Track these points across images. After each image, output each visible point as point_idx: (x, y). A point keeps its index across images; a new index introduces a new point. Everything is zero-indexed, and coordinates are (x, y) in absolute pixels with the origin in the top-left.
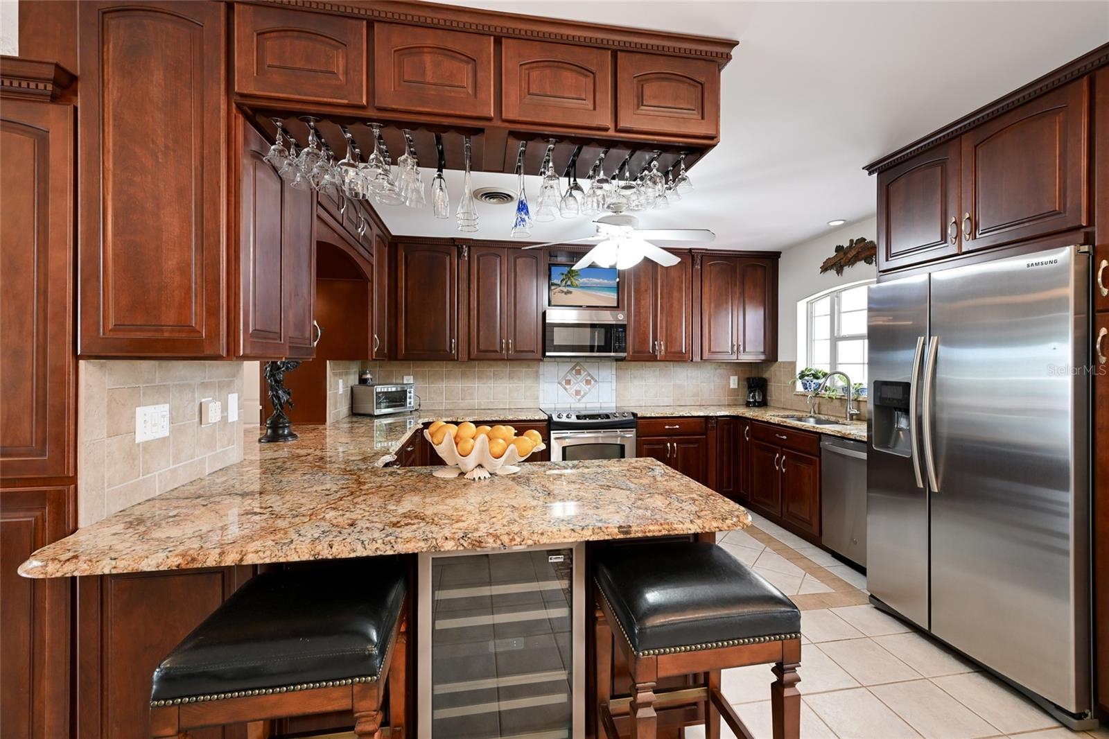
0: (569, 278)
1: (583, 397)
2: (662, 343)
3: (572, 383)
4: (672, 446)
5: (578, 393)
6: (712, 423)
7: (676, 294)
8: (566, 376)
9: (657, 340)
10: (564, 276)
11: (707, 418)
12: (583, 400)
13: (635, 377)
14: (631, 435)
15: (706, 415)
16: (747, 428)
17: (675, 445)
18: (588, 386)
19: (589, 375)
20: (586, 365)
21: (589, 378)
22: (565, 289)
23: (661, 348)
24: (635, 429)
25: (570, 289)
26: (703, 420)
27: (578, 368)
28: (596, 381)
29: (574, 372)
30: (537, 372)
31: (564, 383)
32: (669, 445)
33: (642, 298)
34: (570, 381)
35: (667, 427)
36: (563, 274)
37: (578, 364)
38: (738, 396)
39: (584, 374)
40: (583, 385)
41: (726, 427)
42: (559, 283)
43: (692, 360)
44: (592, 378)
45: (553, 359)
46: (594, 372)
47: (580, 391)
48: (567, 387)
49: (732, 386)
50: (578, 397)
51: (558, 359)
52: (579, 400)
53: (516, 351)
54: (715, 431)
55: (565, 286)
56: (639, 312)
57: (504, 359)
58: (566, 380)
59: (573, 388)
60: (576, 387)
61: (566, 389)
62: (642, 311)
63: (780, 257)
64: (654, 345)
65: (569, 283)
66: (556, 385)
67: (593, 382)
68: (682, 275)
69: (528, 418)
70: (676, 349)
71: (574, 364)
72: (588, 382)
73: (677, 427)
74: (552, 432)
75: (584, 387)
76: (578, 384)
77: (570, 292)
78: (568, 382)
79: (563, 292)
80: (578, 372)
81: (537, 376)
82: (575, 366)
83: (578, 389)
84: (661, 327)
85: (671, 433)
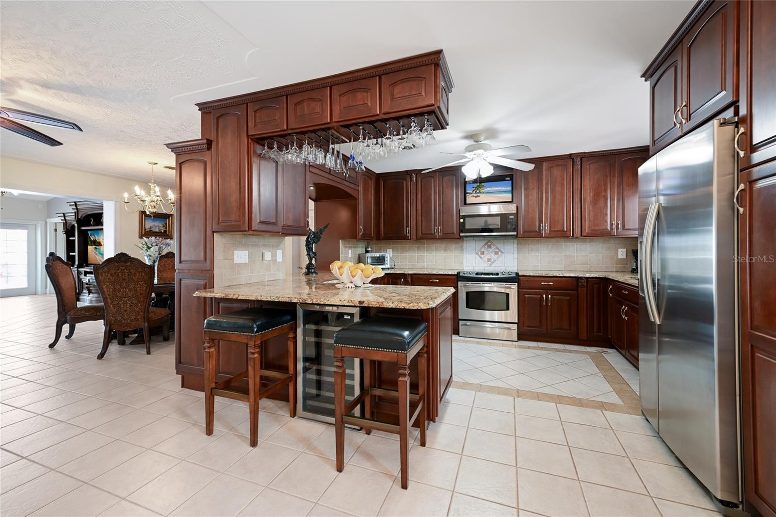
0: (478, 189)
1: (493, 263)
2: (546, 224)
3: (485, 254)
4: (547, 297)
5: (489, 260)
6: (582, 282)
7: (558, 189)
8: (481, 249)
9: (547, 223)
10: (475, 189)
11: (577, 278)
12: (493, 265)
13: (532, 250)
14: (514, 286)
15: (576, 276)
16: (611, 287)
17: (550, 296)
18: (497, 256)
19: (497, 248)
20: (495, 242)
21: (497, 250)
22: (475, 195)
23: (546, 228)
24: (516, 284)
25: (479, 195)
26: (575, 279)
27: (489, 244)
28: (502, 252)
29: (486, 246)
30: (462, 246)
31: (479, 253)
32: (544, 296)
33: (530, 194)
34: (484, 252)
35: (542, 283)
36: (474, 187)
37: (489, 241)
38: (626, 264)
39: (493, 247)
40: (493, 255)
41: (596, 286)
42: (471, 192)
43: (573, 236)
44: (500, 250)
45: (473, 238)
46: (500, 246)
47: (491, 259)
48: (482, 256)
49: (620, 257)
50: (490, 263)
51: (475, 238)
52: (490, 265)
53: (444, 234)
54: (585, 289)
55: (475, 193)
56: (528, 204)
57: (437, 239)
58: (481, 252)
59: (486, 257)
60: (488, 256)
61: (481, 258)
62: (530, 203)
64: (540, 226)
65: (478, 191)
66: (474, 255)
67: (500, 253)
68: (564, 174)
69: (445, 273)
70: (559, 228)
71: (486, 241)
72: (496, 253)
73: (551, 284)
74: (459, 282)
75: (493, 256)
76: (490, 254)
77: (479, 196)
78: (483, 253)
79: (474, 196)
80: (490, 247)
81: (462, 249)
82: (488, 242)
83: (490, 257)
84: (546, 214)
85: (547, 289)
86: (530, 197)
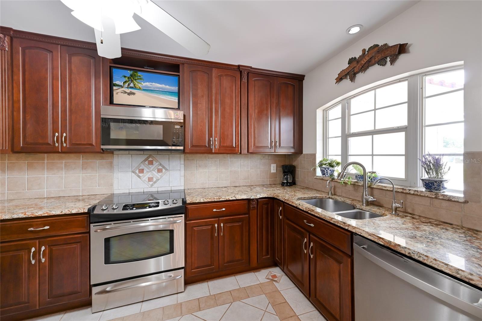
0: (132, 81)
1: (155, 182)
2: (216, 139)
3: (145, 171)
4: (219, 226)
5: (150, 179)
6: (253, 205)
7: (227, 101)
8: (139, 166)
9: (217, 137)
10: (127, 79)
11: (249, 200)
12: (155, 185)
13: (200, 166)
14: (180, 220)
15: (248, 198)
16: (281, 209)
17: (222, 225)
18: (160, 174)
19: (161, 164)
20: (158, 157)
21: (160, 167)
22: (128, 91)
23: (216, 143)
24: (183, 215)
25: (133, 91)
26: (246, 202)
27: (150, 159)
28: (166, 170)
29: (147, 162)
30: (111, 163)
31: (137, 171)
32: (216, 225)
33: (199, 102)
34: (143, 170)
35: (215, 210)
36: (125, 77)
37: (150, 156)
38: (276, 178)
39: (156, 164)
40: (155, 173)
41: (265, 206)
42: (122, 84)
43: (241, 153)
44: (164, 167)
45: (127, 152)
46: (165, 162)
47: (152, 178)
48: (141, 175)
49: (272, 171)
50: (151, 183)
51: (131, 152)
52: (152, 185)
53: (71, 144)
54: (256, 211)
55: (128, 88)
56: (197, 114)
58: (139, 170)
59: (146, 176)
60: (149, 175)
61: (139, 177)
62: (199, 112)
63: (304, 79)
64: (209, 141)
65: (132, 85)
66: (130, 174)
67: (164, 170)
68: (233, 86)
70: (228, 143)
71: (146, 156)
72: (159, 171)
73: (224, 209)
74: (92, 225)
75: (156, 175)
76: (151, 172)
77: (134, 94)
78: (142, 171)
79: (125, 92)
80: (151, 163)
81: (111, 166)
82: (148, 158)
83: (151, 176)
84: (216, 127)
85: (218, 216)
86: (200, 106)
